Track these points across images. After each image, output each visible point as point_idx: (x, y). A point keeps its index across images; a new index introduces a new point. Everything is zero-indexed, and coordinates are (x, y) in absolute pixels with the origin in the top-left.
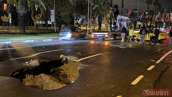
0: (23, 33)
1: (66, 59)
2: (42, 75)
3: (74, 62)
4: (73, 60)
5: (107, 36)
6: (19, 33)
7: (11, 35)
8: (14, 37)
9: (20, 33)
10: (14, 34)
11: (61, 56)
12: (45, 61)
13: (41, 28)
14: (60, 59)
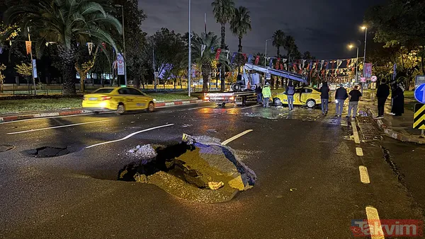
0: (72, 97)
1: (194, 142)
2: (161, 173)
3: (209, 146)
4: (207, 144)
5: (232, 98)
6: (64, 97)
7: (51, 100)
8: (58, 102)
9: (68, 96)
10: (56, 97)
11: (184, 136)
12: (160, 147)
13: (91, 87)
14: (183, 142)
